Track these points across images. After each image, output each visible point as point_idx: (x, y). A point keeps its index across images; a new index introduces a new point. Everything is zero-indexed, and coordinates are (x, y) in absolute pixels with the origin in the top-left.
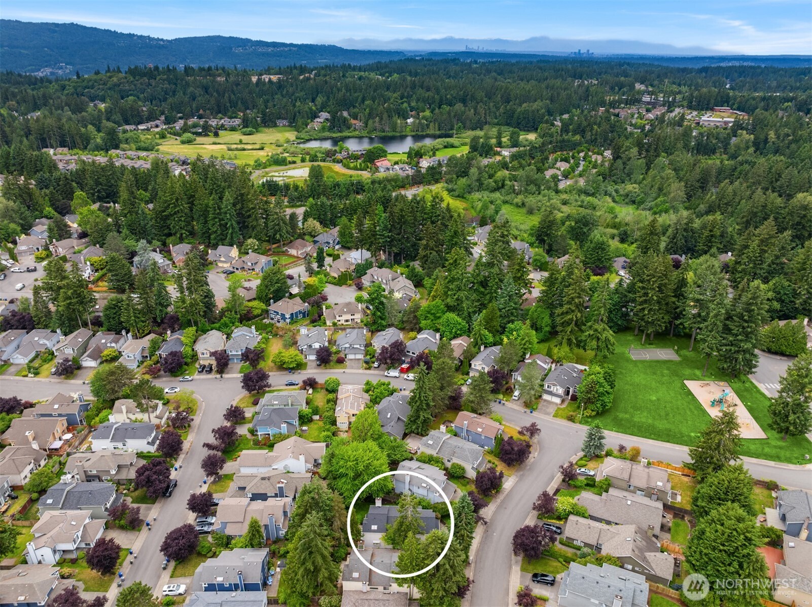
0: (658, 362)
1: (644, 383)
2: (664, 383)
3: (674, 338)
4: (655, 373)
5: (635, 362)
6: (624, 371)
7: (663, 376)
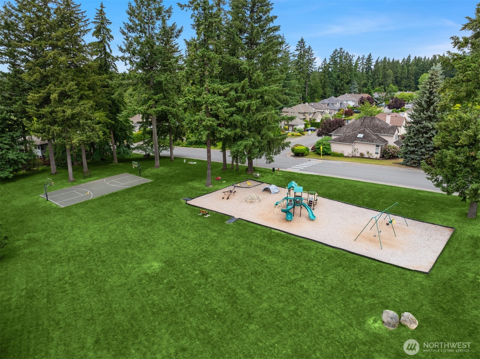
0: (116, 194)
1: (105, 239)
2: (152, 222)
3: (121, 164)
4: (120, 212)
5: (68, 211)
6: (41, 235)
7: (140, 209)
